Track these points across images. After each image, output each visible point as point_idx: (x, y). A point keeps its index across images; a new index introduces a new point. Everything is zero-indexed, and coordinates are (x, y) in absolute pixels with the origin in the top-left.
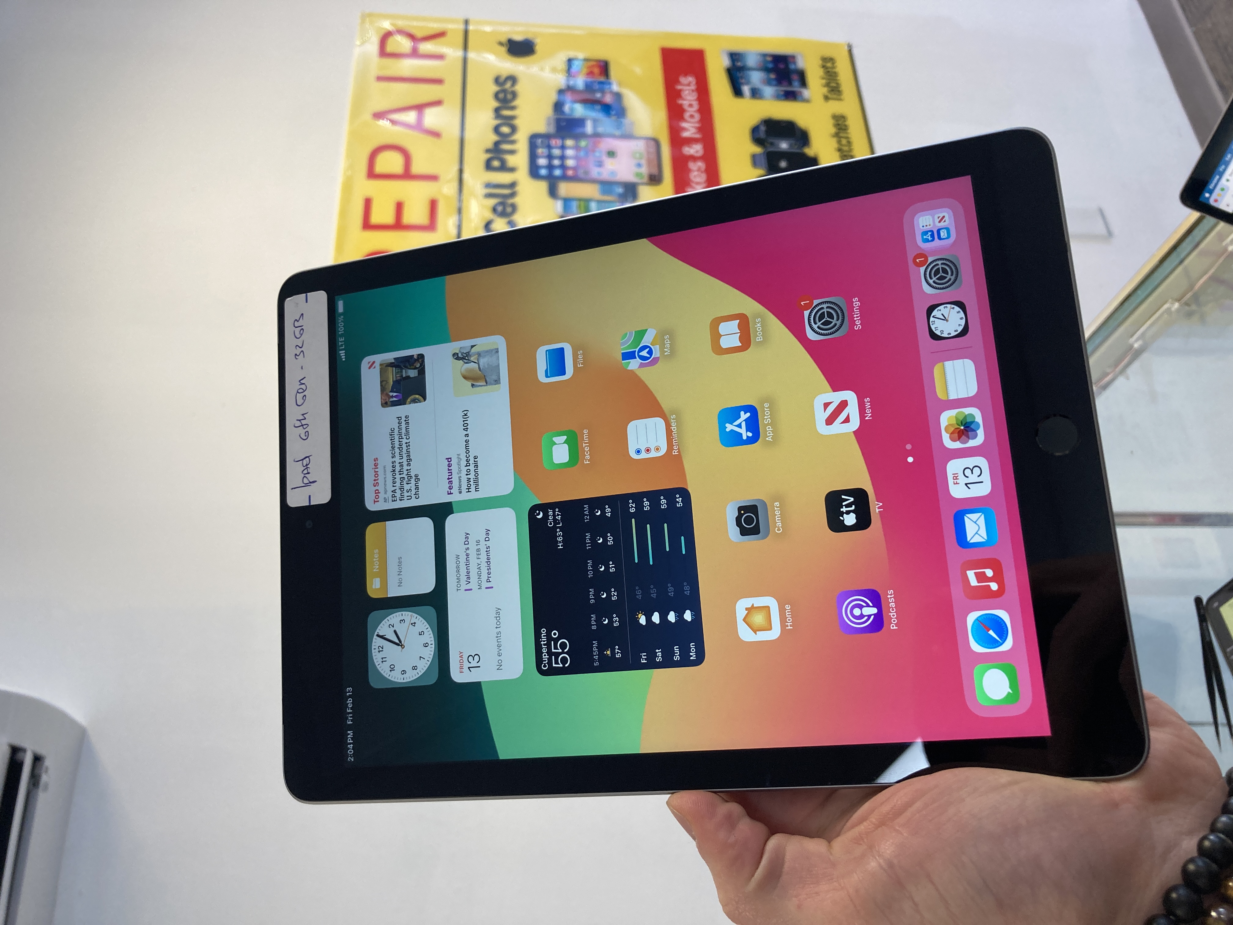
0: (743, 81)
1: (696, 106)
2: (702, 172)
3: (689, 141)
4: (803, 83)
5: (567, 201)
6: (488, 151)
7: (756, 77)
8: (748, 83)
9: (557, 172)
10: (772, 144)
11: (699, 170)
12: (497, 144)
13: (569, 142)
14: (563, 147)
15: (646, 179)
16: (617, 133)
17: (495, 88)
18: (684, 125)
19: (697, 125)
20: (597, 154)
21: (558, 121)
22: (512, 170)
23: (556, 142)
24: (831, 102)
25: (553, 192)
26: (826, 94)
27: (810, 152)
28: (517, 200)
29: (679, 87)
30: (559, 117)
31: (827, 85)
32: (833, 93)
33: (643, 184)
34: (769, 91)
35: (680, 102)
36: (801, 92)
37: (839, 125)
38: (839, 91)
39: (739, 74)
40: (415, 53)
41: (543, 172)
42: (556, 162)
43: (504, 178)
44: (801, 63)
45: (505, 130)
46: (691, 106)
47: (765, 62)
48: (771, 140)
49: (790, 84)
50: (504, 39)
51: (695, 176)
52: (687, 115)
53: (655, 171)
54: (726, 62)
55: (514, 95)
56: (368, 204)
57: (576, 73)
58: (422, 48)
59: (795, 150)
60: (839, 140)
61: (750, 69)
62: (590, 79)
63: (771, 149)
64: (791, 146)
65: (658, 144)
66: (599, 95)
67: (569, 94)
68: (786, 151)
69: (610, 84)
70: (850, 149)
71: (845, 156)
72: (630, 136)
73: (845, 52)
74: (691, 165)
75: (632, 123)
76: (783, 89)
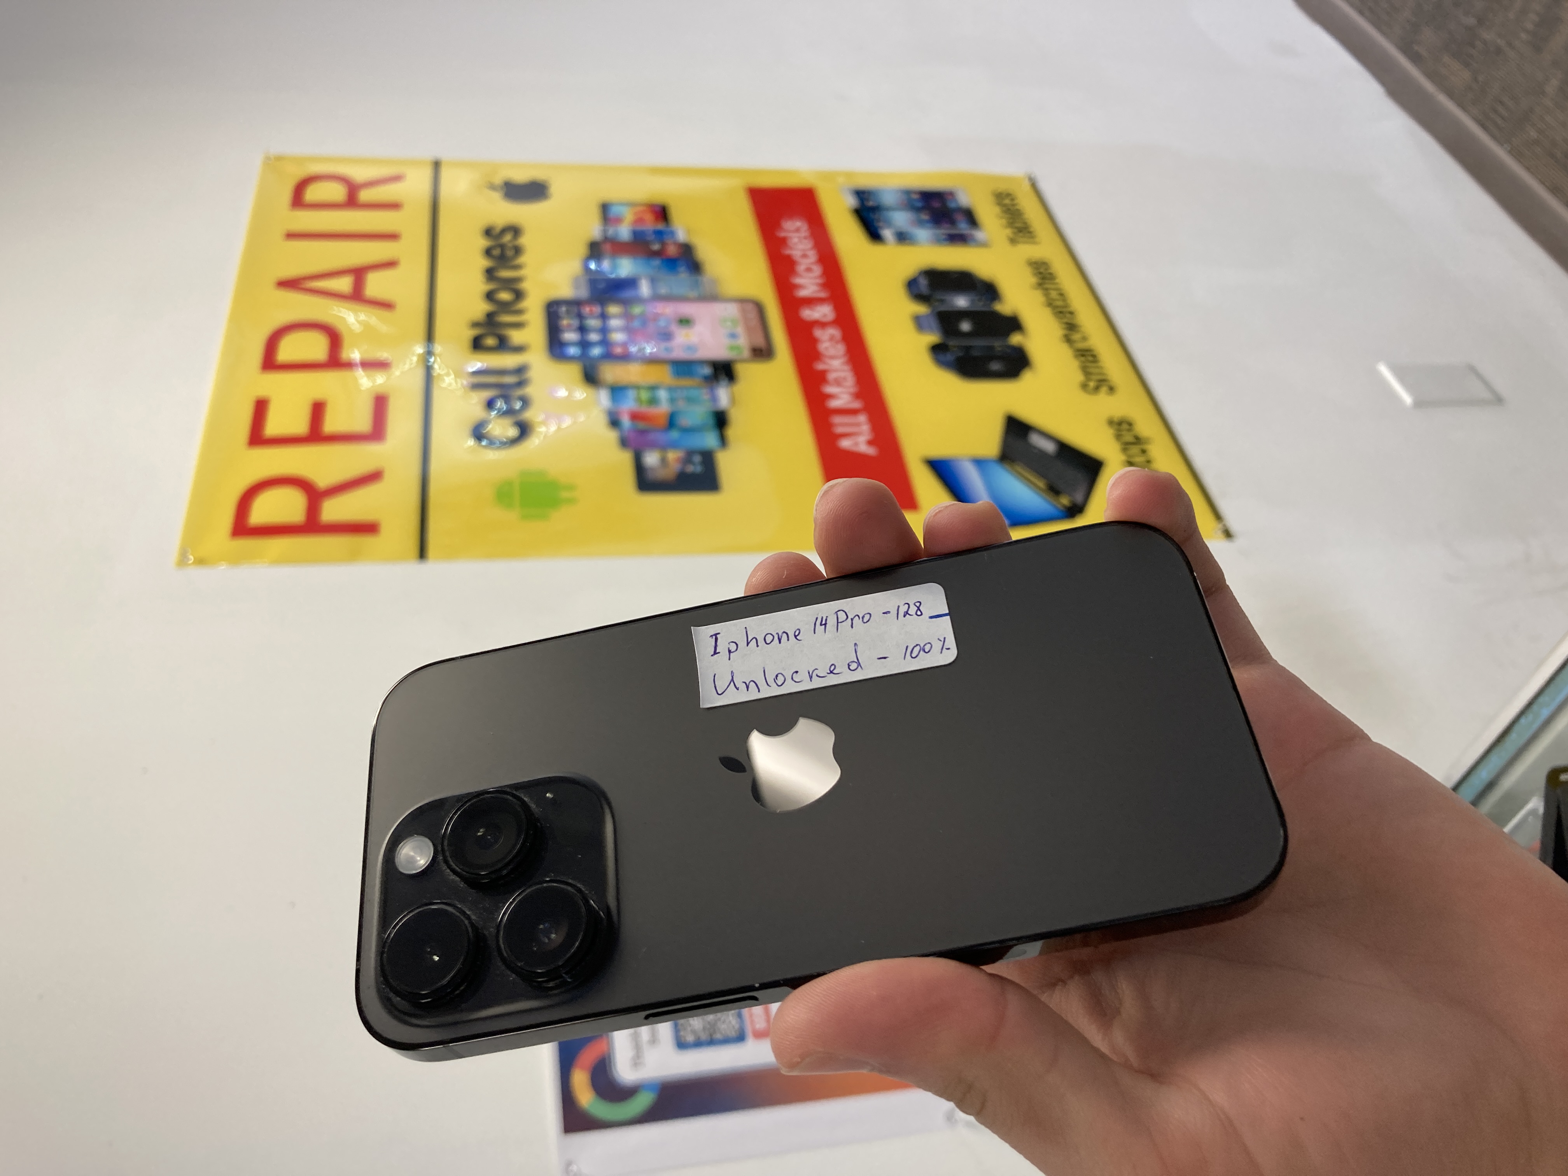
0: (881, 224)
1: (813, 256)
2: (837, 342)
3: (810, 302)
4: (973, 223)
5: (617, 391)
6: (475, 325)
7: (901, 219)
8: (889, 224)
9: (596, 351)
10: (941, 301)
11: (832, 338)
12: (490, 316)
13: (613, 309)
14: (604, 316)
15: (746, 353)
16: (691, 294)
17: (483, 243)
18: (798, 281)
19: (819, 281)
20: (662, 323)
21: (592, 282)
22: (519, 349)
23: (591, 311)
24: (1021, 246)
25: (591, 378)
26: (1011, 235)
27: (1005, 307)
28: (530, 392)
29: (782, 234)
30: (592, 278)
31: (1011, 224)
32: (1021, 234)
33: (743, 361)
34: (923, 234)
35: (787, 252)
36: (971, 236)
37: (1040, 273)
38: (1030, 232)
39: (871, 215)
40: (352, 201)
41: (573, 351)
42: (594, 337)
43: (505, 361)
44: (964, 199)
45: (505, 296)
46: (805, 256)
48: (939, 295)
49: (953, 222)
50: (498, 180)
51: (826, 348)
52: (801, 268)
53: (760, 342)
54: (851, 202)
55: (518, 251)
56: (261, 408)
57: (618, 220)
58: (365, 195)
59: (980, 306)
60: (1046, 293)
61: (888, 209)
62: (640, 228)
63: (943, 308)
64: (973, 302)
65: (760, 308)
66: (656, 247)
67: (607, 247)
68: (967, 309)
69: (672, 233)
70: (1066, 306)
71: (1061, 312)
72: (712, 297)
73: (1026, 186)
74: (818, 333)
75: (715, 282)
76: (946, 232)
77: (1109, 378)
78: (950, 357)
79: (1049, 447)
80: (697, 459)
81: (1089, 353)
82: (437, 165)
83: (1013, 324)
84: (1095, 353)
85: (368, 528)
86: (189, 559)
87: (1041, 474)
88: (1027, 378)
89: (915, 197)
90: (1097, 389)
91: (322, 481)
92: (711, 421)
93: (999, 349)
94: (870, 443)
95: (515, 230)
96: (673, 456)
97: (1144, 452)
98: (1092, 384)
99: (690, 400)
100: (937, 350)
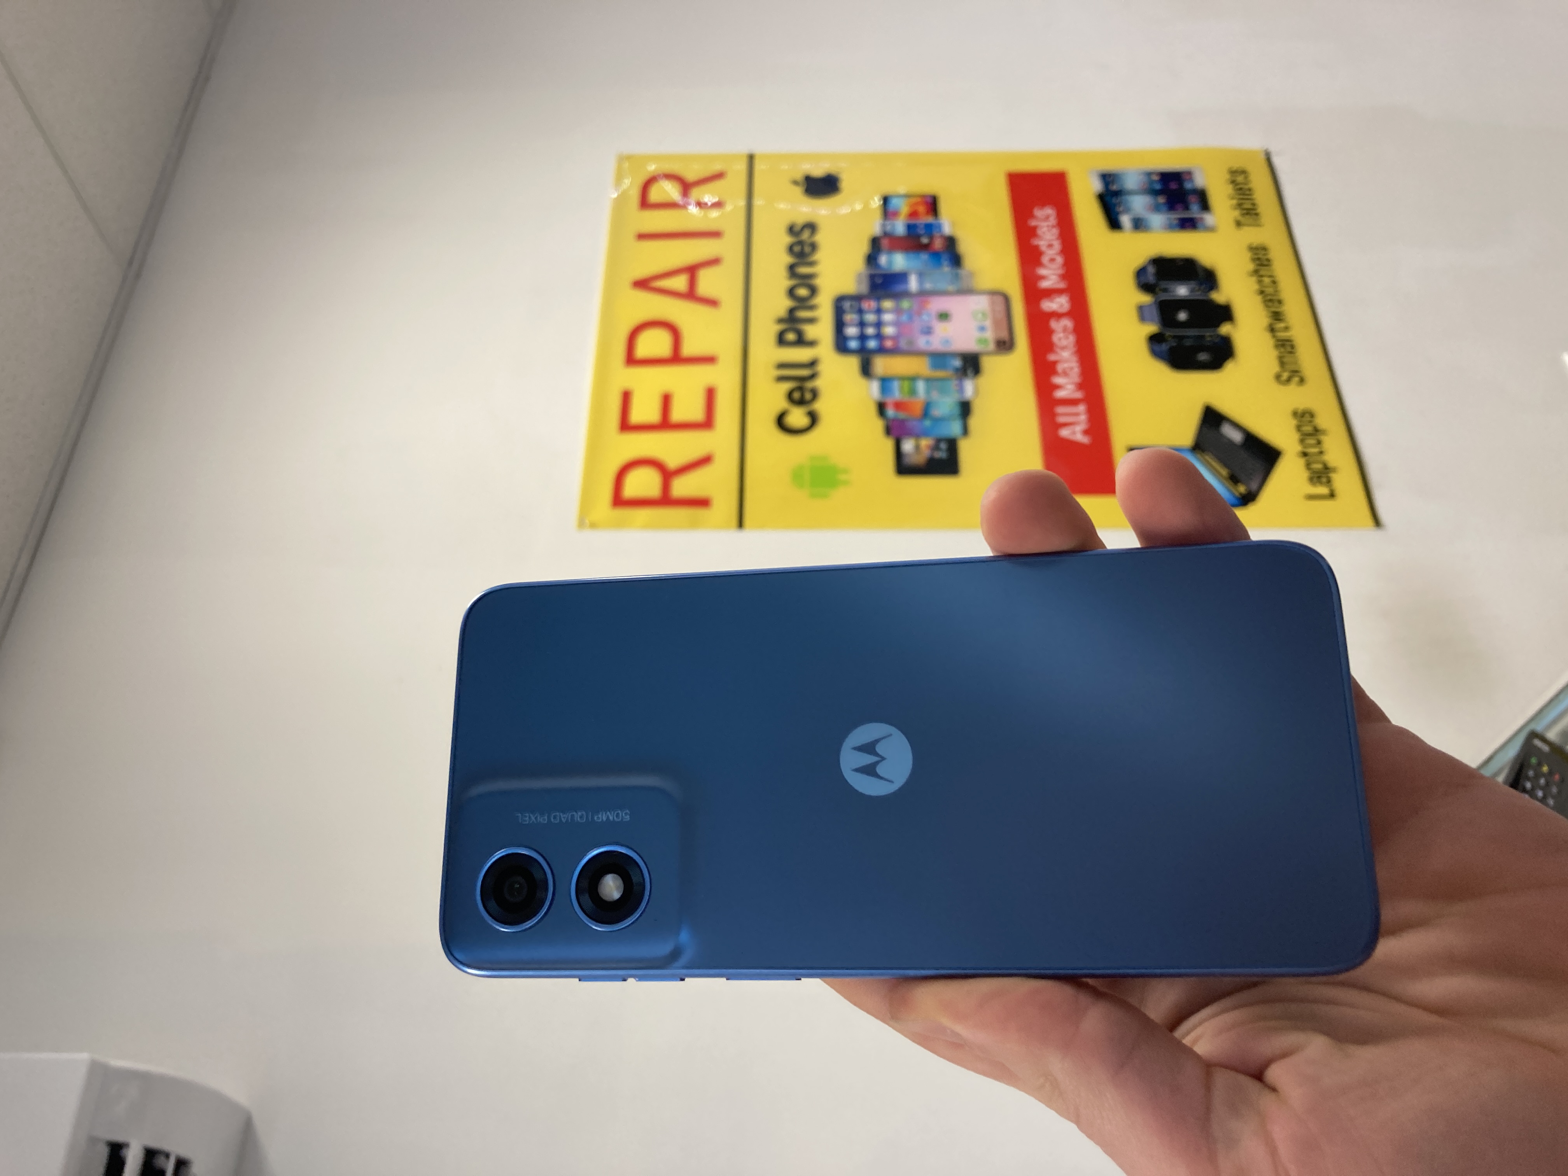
0: (1121, 209)
1: (1057, 246)
3: (1049, 293)
4: (1205, 206)
5: (885, 382)
6: (780, 321)
7: (1139, 204)
8: (1127, 210)
10: (1165, 290)
11: (1065, 330)
12: (792, 311)
13: (887, 304)
14: (879, 311)
15: (991, 346)
16: (951, 288)
17: (788, 240)
18: (1042, 272)
19: (1061, 272)
20: (925, 317)
21: (872, 277)
22: (812, 344)
23: (869, 305)
24: (1246, 229)
25: (866, 370)
26: (1240, 218)
27: (1218, 297)
28: (818, 383)
29: (1033, 223)
30: (873, 272)
31: (1239, 206)
32: (1247, 217)
33: (988, 354)
34: (1157, 220)
35: (1035, 242)
36: (1202, 219)
37: (1259, 259)
38: (1257, 214)
39: (1114, 200)
42: (870, 331)
43: (801, 354)
44: (1200, 181)
45: (803, 292)
46: (1050, 246)
47: (1151, 182)
48: (1163, 284)
49: (1187, 208)
50: (799, 176)
51: (1060, 339)
52: (1045, 259)
53: (1004, 335)
54: (1097, 186)
55: (814, 247)
56: (626, 399)
57: (895, 214)
59: (1198, 296)
60: (1260, 280)
61: (1130, 193)
62: (913, 222)
63: (1164, 297)
64: (1192, 291)
65: (1007, 300)
66: (925, 240)
68: (1186, 298)
69: (939, 227)
70: (1277, 291)
71: (1270, 301)
72: (969, 291)
73: (1262, 157)
74: (1054, 324)
75: (971, 275)
76: (1179, 216)
77: (1301, 369)
78: (1164, 347)
79: (1237, 437)
80: (943, 446)
81: (1288, 343)
83: (1225, 313)
84: (1294, 343)
85: (702, 503)
86: (584, 524)
87: (1225, 464)
88: (1230, 367)
90: (1289, 380)
91: (672, 462)
92: (957, 411)
93: (1209, 339)
94: (1086, 432)
96: (926, 443)
97: (1319, 443)
98: (1285, 375)
99: (943, 391)
100: (1154, 340)
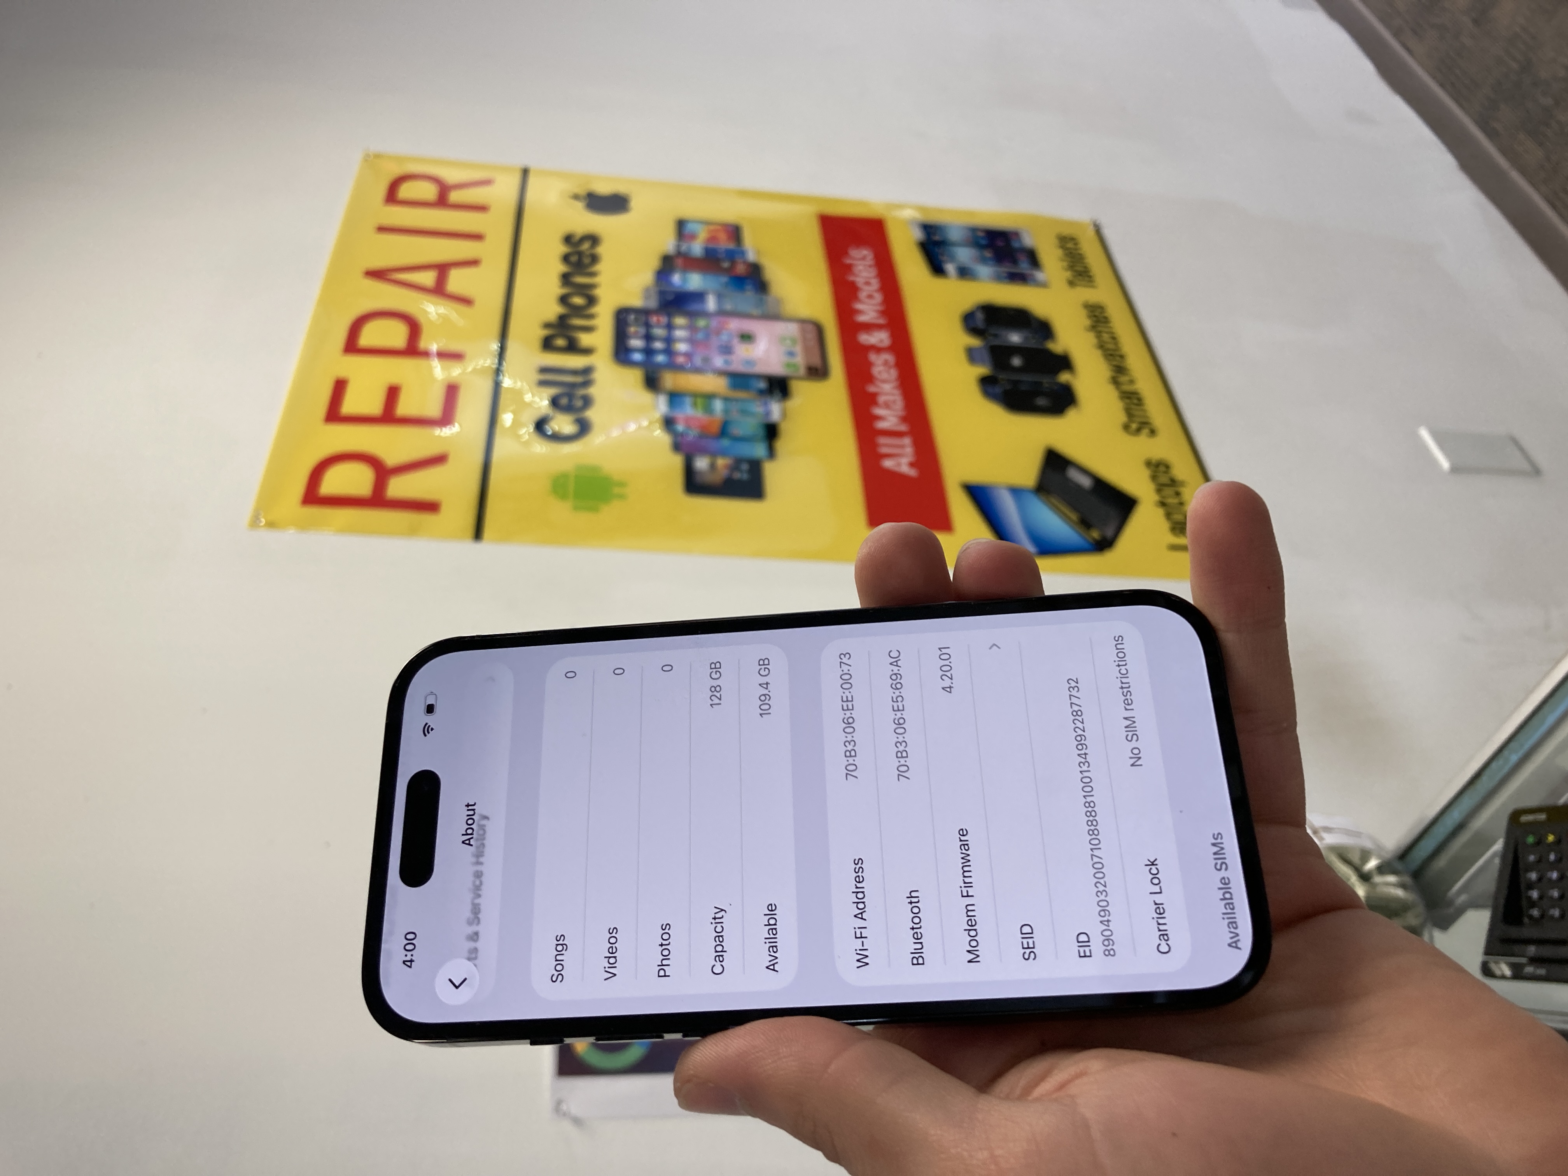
0: (945, 258)
1: (875, 284)
2: (890, 367)
3: (868, 327)
4: (1035, 264)
5: (675, 397)
6: (547, 325)
7: (965, 255)
8: (952, 259)
9: (660, 358)
10: (996, 336)
11: (886, 363)
12: (562, 318)
13: (680, 321)
14: (670, 327)
15: (802, 371)
16: (755, 312)
17: (563, 249)
18: (859, 306)
19: (879, 308)
20: (724, 337)
21: (662, 293)
22: (587, 351)
23: (659, 320)
24: (1080, 289)
25: (652, 383)
26: (1071, 278)
27: (1057, 347)
28: (593, 391)
29: (848, 261)
30: (663, 289)
31: (1071, 267)
32: (1080, 278)
33: (798, 378)
34: (985, 270)
35: (851, 278)
36: (1032, 275)
37: (1095, 316)
38: (1090, 277)
39: (936, 250)
40: (442, 201)
41: (637, 357)
42: (658, 345)
43: (572, 361)
44: (1028, 241)
45: (578, 301)
46: (868, 283)
48: (993, 330)
49: (1015, 262)
51: (880, 372)
52: (862, 295)
53: (816, 361)
54: (918, 235)
55: (595, 259)
56: (340, 387)
57: (693, 237)
58: (455, 196)
59: (1033, 344)
60: (1099, 335)
61: (954, 244)
62: (711, 246)
63: (997, 342)
64: (1026, 338)
65: (819, 330)
66: (726, 265)
67: (679, 262)
68: (1019, 346)
69: (743, 253)
70: (1117, 348)
71: (1111, 355)
72: (776, 317)
73: (1091, 232)
74: (873, 357)
75: (779, 302)
76: (1006, 270)
77: (1151, 421)
78: (998, 390)
79: (1086, 482)
80: (745, 467)
81: (1135, 396)
82: (525, 172)
83: (1064, 362)
84: (1140, 397)
85: (430, 507)
86: (260, 522)
87: (1074, 507)
88: (1071, 415)
89: (981, 234)
90: (1138, 431)
91: (391, 459)
92: (761, 432)
93: (1047, 385)
94: (912, 465)
95: (594, 239)
96: (721, 462)
97: (1178, 494)
98: (1134, 426)
99: (744, 412)
100: (986, 382)
